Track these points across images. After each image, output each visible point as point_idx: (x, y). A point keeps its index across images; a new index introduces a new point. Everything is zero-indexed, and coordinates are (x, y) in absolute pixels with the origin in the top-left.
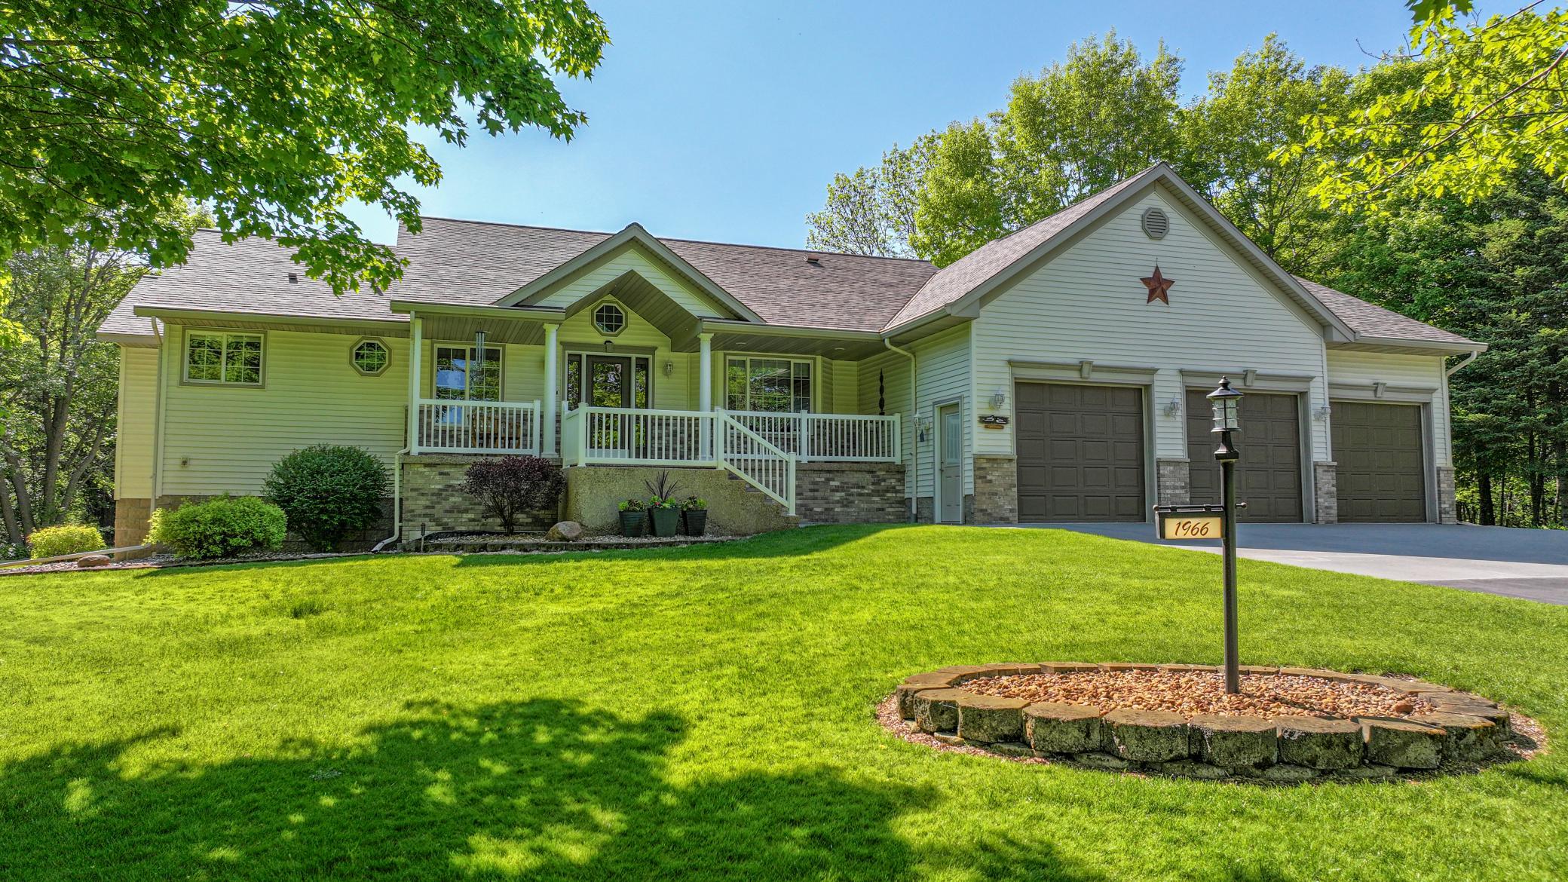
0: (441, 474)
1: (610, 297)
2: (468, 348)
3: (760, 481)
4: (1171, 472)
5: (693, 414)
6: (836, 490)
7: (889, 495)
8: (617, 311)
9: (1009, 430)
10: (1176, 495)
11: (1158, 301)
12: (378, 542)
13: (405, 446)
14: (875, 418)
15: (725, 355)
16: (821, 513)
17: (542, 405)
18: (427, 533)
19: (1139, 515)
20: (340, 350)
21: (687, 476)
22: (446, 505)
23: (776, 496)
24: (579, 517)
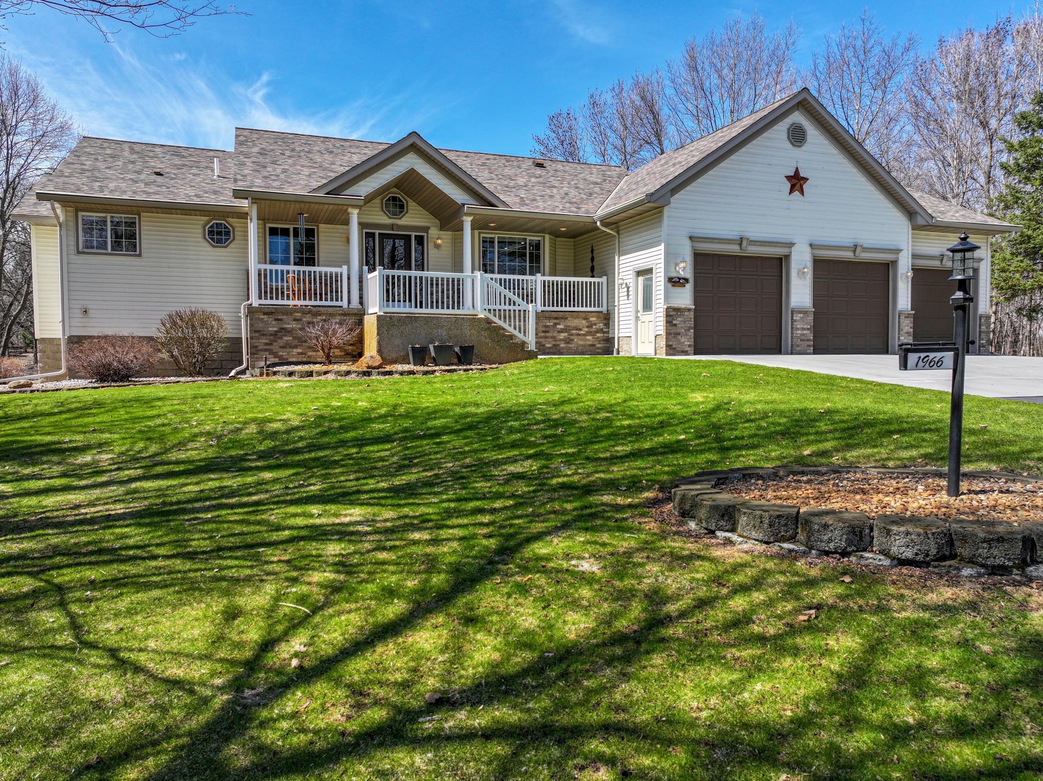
0: (276, 320)
1: (394, 190)
2: (291, 227)
3: (510, 325)
4: (801, 318)
5: (461, 276)
6: (561, 331)
7: (598, 335)
8: (400, 201)
9: (689, 287)
10: (803, 335)
11: (797, 193)
12: (232, 369)
13: (248, 299)
14: (589, 279)
15: (480, 233)
16: (550, 348)
17: (349, 270)
18: (268, 363)
19: (777, 349)
20: (196, 227)
21: (458, 321)
22: (281, 342)
23: (521, 336)
24: (380, 351)
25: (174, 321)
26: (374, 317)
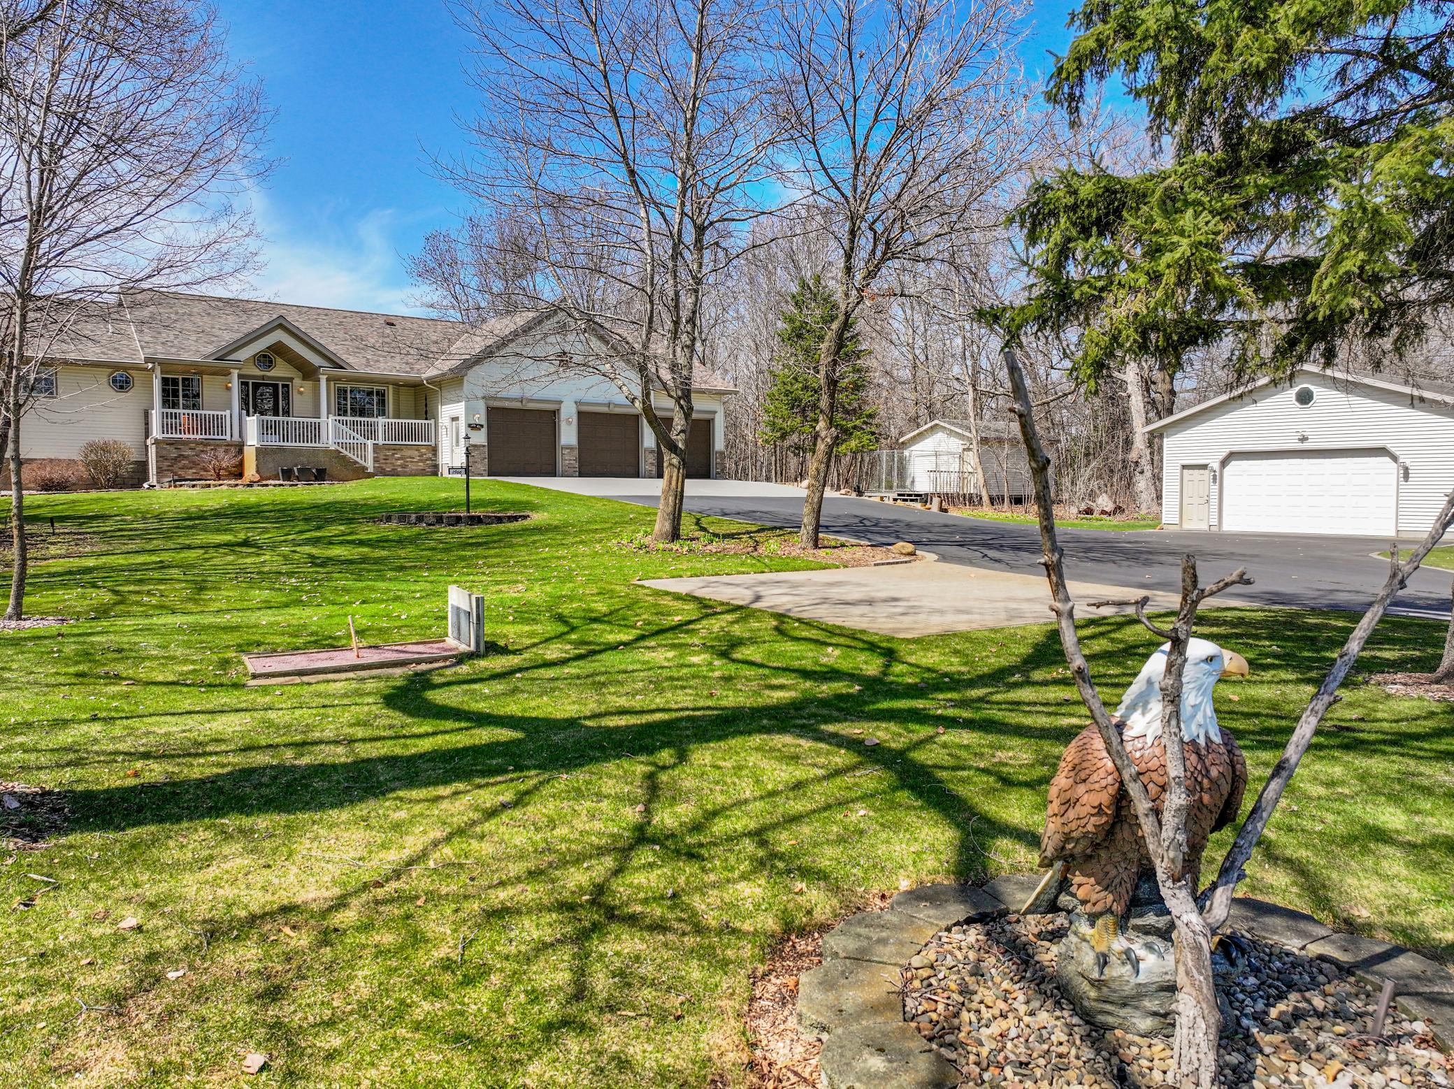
0: (176, 448)
1: (266, 354)
2: (181, 377)
3: (354, 455)
4: (570, 452)
5: (317, 420)
6: (399, 459)
7: (427, 462)
8: (271, 360)
9: (484, 430)
10: (571, 464)
11: (564, 368)
15: (333, 385)
16: (386, 471)
17: (231, 413)
18: (174, 479)
19: (552, 473)
20: (103, 376)
21: (315, 451)
22: (180, 465)
23: (362, 462)
24: (258, 472)
25: (92, 448)
26: (253, 449)
